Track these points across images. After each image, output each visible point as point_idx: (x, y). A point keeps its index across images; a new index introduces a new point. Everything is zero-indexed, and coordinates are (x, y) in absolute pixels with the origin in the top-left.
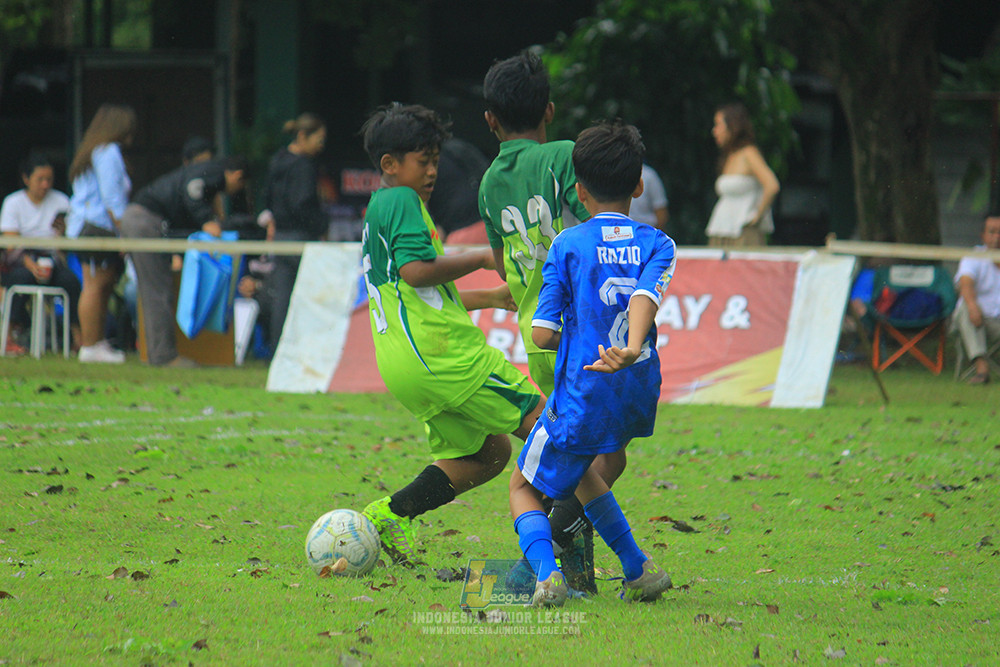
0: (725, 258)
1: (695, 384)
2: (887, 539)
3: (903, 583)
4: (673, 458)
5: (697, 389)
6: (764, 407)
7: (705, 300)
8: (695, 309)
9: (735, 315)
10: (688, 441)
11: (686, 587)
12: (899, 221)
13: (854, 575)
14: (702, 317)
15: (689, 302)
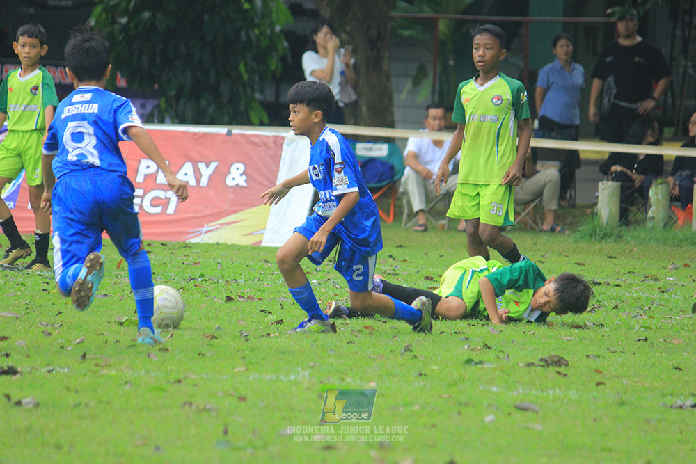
0: (229, 133)
1: (205, 229)
2: (336, 346)
3: (342, 379)
4: (184, 284)
5: (206, 232)
6: (256, 247)
7: (214, 165)
8: (206, 172)
9: (236, 176)
10: (196, 271)
11: (179, 381)
12: (364, 109)
13: (307, 373)
14: (210, 177)
15: (202, 166)
